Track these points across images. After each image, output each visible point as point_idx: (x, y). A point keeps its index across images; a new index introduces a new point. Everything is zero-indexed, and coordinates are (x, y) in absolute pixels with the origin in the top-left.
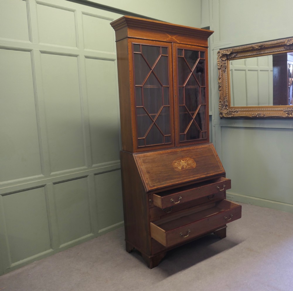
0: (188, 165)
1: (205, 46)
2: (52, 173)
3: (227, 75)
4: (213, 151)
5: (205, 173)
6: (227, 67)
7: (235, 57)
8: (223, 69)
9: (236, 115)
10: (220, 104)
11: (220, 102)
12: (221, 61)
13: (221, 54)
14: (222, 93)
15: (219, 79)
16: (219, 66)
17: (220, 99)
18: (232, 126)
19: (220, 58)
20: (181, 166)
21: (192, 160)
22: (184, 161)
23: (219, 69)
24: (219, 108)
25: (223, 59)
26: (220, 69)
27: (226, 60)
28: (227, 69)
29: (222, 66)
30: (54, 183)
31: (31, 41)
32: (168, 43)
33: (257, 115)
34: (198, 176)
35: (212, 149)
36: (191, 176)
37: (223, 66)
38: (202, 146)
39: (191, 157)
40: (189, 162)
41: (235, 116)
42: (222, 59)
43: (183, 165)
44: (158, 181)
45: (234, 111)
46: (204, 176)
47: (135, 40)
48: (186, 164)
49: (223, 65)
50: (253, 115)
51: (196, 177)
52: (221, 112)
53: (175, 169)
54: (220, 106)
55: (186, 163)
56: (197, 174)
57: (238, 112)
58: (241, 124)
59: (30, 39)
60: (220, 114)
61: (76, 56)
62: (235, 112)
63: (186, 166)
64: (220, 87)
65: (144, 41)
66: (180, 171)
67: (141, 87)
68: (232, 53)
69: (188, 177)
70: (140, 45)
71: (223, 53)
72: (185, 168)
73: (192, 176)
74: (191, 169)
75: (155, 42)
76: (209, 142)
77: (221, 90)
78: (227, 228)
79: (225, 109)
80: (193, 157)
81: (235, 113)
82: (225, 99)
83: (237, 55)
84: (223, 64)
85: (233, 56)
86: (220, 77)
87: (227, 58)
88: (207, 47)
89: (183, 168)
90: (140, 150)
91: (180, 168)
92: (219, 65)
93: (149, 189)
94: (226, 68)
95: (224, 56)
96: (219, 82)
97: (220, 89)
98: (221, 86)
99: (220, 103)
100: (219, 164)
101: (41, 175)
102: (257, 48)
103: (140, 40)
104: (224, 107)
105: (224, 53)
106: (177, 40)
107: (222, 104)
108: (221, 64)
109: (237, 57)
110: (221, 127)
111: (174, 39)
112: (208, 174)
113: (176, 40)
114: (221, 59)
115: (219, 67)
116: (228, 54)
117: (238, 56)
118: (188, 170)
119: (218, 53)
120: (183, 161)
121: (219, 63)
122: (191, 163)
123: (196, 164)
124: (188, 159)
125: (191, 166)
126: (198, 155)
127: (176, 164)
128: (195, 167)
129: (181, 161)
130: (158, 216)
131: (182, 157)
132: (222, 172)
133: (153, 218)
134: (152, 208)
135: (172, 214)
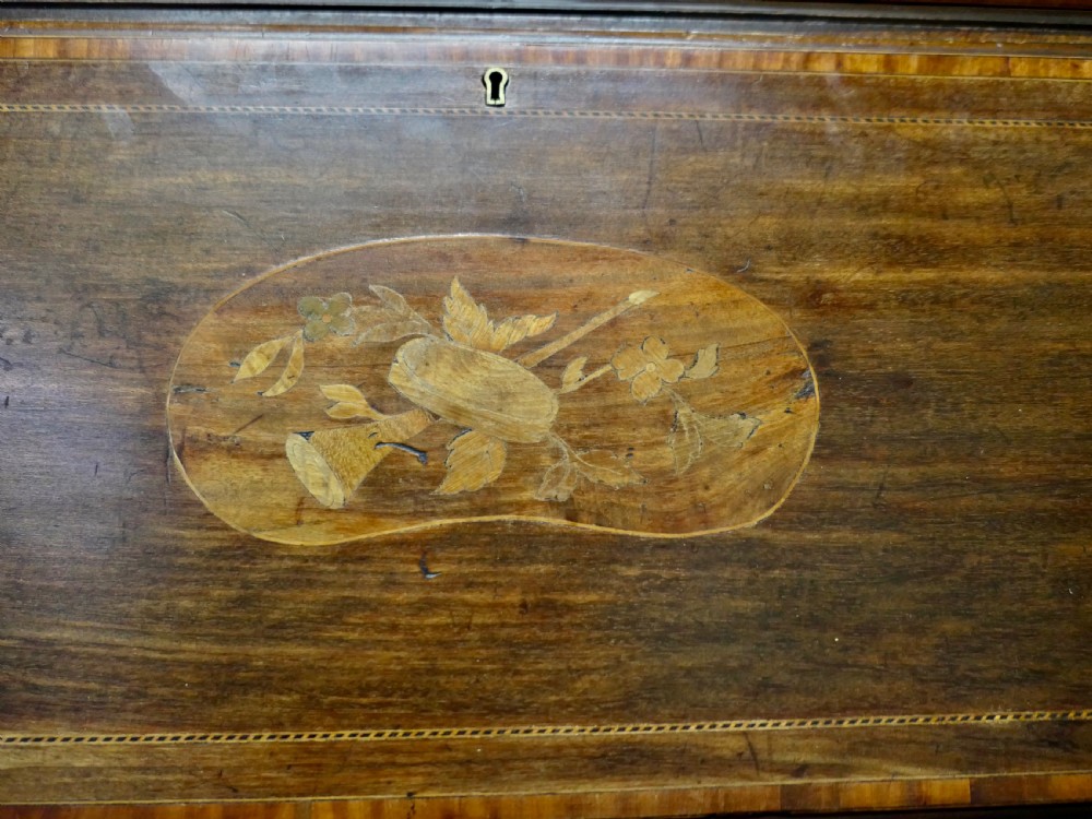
0: (596, 421)
5: (1000, 719)
20: (402, 426)
21: (761, 320)
22: (534, 325)
34: (750, 759)
36: (545, 715)
39: (737, 268)
40: (647, 373)
43: (450, 423)
48: (536, 409)
53: (201, 479)
55: (550, 370)
56: (762, 696)
63: (514, 448)
69: (465, 735)
72: (484, 501)
74: (625, 549)
80: (819, 269)
89: (382, 488)
118: (529, 541)
120: (500, 303)
122: (685, 391)
123: (827, 449)
124: (638, 297)
125: (662, 480)
126: (970, 253)
127: (256, 362)
128: (751, 521)
129: (428, 300)
131: (518, 218)
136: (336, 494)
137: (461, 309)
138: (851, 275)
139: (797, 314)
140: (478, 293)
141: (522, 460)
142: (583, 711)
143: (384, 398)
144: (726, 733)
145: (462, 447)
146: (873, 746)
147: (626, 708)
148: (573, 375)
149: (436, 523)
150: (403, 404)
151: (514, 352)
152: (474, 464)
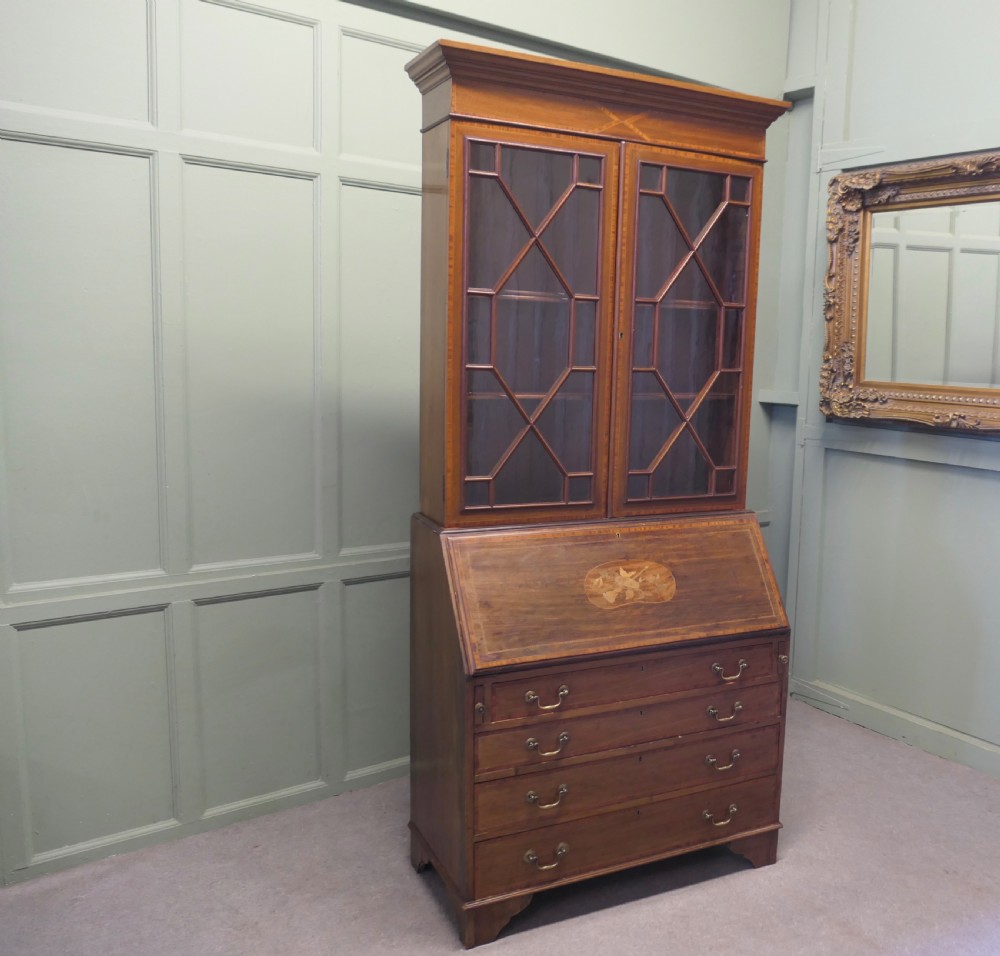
0: (644, 587)
1: (755, 156)
2: (196, 568)
3: (858, 264)
4: (753, 544)
5: (709, 624)
6: (861, 236)
7: (891, 200)
8: (846, 243)
9: (880, 411)
10: (825, 370)
11: (827, 361)
12: (842, 212)
13: (843, 189)
14: (835, 328)
15: (830, 278)
16: (830, 230)
17: (827, 348)
18: (866, 451)
19: (839, 202)
20: (618, 590)
21: (665, 569)
22: (633, 573)
23: (832, 242)
24: (822, 381)
25: (849, 207)
26: (836, 241)
27: (858, 211)
28: (859, 243)
29: (841, 230)
30: (199, 603)
31: (152, 123)
32: (604, 144)
33: (953, 419)
34: (677, 634)
35: (751, 537)
36: (648, 630)
37: (846, 232)
38: (712, 524)
39: (659, 562)
40: (650, 579)
41: (873, 416)
42: (844, 207)
43: (625, 589)
44: (516, 638)
45: (873, 397)
46: (703, 635)
47: (476, 126)
48: (636, 586)
49: (847, 228)
50: (937, 418)
51: (668, 634)
52: (825, 398)
53: (591, 601)
54: (825, 374)
55: (637, 580)
56: (676, 624)
57: (885, 402)
58: (894, 446)
59: (152, 116)
60: (821, 405)
61: (310, 177)
62: (876, 400)
63: (635, 592)
64: (829, 307)
65: (513, 131)
66: (609, 608)
67: (490, 296)
68: (880, 187)
69: (637, 633)
70: (494, 145)
71: (847, 183)
72: (632, 600)
73: (652, 632)
74: (652, 606)
75: (554, 135)
76: (744, 507)
77: (832, 318)
78: (780, 831)
79: (842, 386)
80: (670, 560)
81: (877, 405)
82: (844, 351)
83: (898, 194)
84: (847, 224)
85: (885, 197)
86: (833, 270)
87: (863, 204)
88: (761, 162)
89: (621, 598)
90: (469, 519)
91: (610, 597)
92: (831, 227)
94: (856, 240)
95: (850, 194)
96: (826, 290)
97: (829, 315)
98: (835, 304)
99: (826, 366)
100: (768, 593)
101: (158, 572)
102: (971, 172)
103: (496, 129)
104: (840, 381)
105: (854, 187)
106: (640, 133)
107: (832, 371)
108: (840, 225)
109: (897, 200)
110: (827, 449)
111: (631, 127)
112: (717, 627)
113: (637, 130)
114: (839, 207)
115: (833, 236)
116: (867, 188)
117: (903, 198)
118: (640, 605)
119: (831, 185)
120: (628, 571)
121: (831, 222)
122: (656, 581)
123: (677, 588)
124: (647, 567)
125: (656, 595)
126: (691, 556)
127: (595, 583)
128: (670, 599)
129: (618, 571)
130: (509, 766)
131: (627, 557)
132: (774, 625)
133: (488, 770)
134: (487, 733)
135: (564, 762)
136: (612, 601)
137: (622, 572)
138: (675, 561)
139: (669, 568)
140: (624, 569)
142: (653, 628)
143: (615, 586)
144: (673, 630)
145: (628, 592)
146: (692, 630)
147: (658, 627)
148: (640, 580)
149: (627, 604)
150: (618, 587)
151: (631, 577)
152: (630, 595)
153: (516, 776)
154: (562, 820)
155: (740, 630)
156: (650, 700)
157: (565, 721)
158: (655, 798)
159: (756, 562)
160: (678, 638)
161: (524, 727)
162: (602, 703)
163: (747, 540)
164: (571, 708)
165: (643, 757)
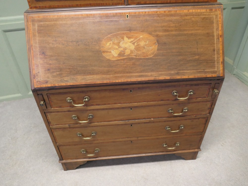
0: (138, 48)
4: (215, 25)
5: (173, 72)
20: (121, 49)
21: (152, 38)
22: (132, 40)
34: (151, 76)
35: (215, 21)
36: (134, 73)
38: (191, 11)
39: (150, 34)
40: (142, 43)
43: (125, 49)
44: (58, 73)
46: (168, 78)
48: (133, 47)
53: (104, 55)
55: (134, 44)
56: (152, 71)
63: (131, 51)
66: (115, 59)
69: (128, 75)
72: (129, 55)
74: (140, 59)
76: (217, 1)
80: (158, 33)
89: (120, 55)
93: (36, 87)
100: (216, 56)
112: (178, 74)
118: (132, 59)
120: (129, 38)
122: (146, 45)
123: (158, 50)
124: (141, 37)
125: (144, 53)
126: (172, 31)
127: (108, 44)
128: (151, 56)
129: (123, 38)
130: (66, 124)
131: (130, 30)
132: (214, 75)
133: (56, 125)
134: (51, 112)
135: (93, 124)
136: (116, 55)
137: (126, 39)
138: (160, 34)
139: (156, 37)
140: (127, 37)
141: (132, 52)
142: (138, 72)
143: (120, 47)
144: (149, 74)
145: (127, 51)
146: (161, 75)
147: (141, 72)
148: (136, 44)
149: (125, 57)
150: (121, 47)
151: (130, 42)
152: (128, 52)
153: (70, 128)
154: (96, 142)
155: (191, 77)
156: (136, 104)
157: (90, 110)
158: (139, 138)
159: (213, 36)
160: (152, 78)
161: (69, 111)
162: (109, 104)
163: (212, 23)
164: (92, 105)
165: (132, 125)
